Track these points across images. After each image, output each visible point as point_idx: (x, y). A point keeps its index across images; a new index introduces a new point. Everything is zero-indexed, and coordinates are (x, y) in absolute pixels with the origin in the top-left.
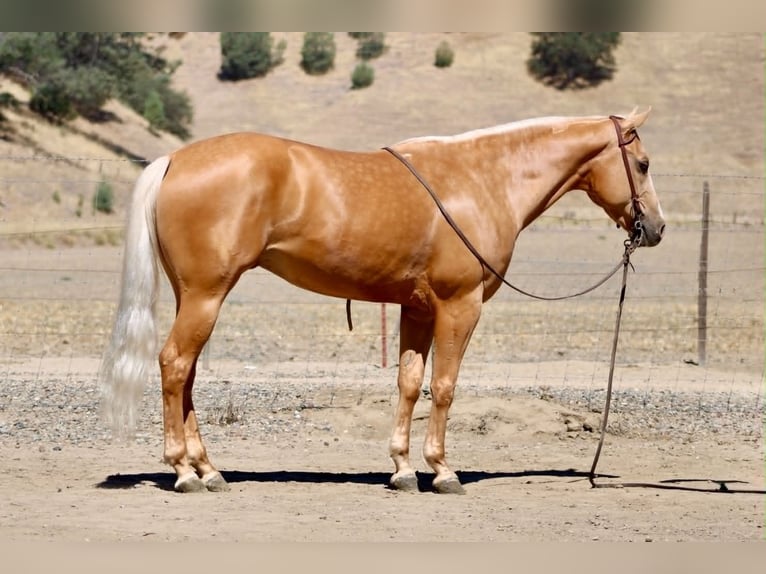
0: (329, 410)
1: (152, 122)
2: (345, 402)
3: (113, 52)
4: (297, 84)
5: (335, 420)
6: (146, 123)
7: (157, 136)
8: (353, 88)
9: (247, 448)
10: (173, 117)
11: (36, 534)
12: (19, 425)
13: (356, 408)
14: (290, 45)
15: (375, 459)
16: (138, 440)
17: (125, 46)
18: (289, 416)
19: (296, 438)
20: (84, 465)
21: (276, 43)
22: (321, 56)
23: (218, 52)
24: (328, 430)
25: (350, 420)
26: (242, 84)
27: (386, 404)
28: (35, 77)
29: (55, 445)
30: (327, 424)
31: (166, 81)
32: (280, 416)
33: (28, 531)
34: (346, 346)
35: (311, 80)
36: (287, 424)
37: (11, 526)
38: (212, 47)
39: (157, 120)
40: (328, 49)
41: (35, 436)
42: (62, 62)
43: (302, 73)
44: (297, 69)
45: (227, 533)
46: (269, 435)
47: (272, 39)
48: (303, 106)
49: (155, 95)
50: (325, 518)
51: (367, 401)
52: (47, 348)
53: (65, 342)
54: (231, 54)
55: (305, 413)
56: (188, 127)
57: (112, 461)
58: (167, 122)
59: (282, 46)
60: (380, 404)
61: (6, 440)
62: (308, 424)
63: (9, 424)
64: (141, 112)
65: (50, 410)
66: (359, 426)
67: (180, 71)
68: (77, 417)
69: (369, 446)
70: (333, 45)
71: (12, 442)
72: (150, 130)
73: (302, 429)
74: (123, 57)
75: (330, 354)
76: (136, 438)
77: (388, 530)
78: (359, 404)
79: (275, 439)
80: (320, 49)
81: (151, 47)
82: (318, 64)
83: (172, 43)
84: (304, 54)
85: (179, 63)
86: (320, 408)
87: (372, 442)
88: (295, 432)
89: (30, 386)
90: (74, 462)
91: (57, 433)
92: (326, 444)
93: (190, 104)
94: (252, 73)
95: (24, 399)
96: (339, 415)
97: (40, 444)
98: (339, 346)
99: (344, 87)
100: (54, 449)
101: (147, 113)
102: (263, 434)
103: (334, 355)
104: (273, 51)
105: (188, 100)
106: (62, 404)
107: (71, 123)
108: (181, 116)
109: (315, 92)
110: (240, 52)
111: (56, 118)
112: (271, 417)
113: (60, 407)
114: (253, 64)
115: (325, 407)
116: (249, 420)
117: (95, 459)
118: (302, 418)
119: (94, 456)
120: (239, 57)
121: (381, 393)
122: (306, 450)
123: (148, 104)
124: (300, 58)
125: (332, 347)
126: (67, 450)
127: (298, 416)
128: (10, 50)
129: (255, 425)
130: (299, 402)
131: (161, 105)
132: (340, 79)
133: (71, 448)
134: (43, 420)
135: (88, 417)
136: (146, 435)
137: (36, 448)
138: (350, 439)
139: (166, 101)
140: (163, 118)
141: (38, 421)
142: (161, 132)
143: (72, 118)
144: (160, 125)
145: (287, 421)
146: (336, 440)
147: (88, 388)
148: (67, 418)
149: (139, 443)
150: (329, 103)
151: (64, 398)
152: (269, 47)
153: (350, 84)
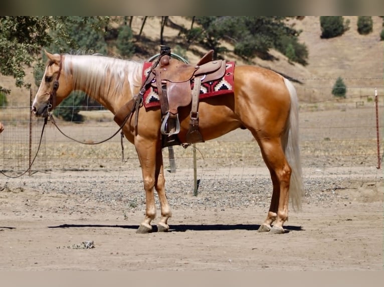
0: (347, 190)
1: (290, 58)
2: (355, 186)
3: (271, 27)
4: (355, 39)
5: (351, 194)
6: (287, 59)
7: (292, 64)
8: (381, 40)
9: (310, 208)
10: (299, 56)
11: (203, 250)
12: (207, 200)
13: (360, 189)
14: (351, 21)
15: (366, 212)
16: (260, 205)
17: (276, 24)
18: (329, 193)
19: (332, 203)
20: (233, 217)
21: (345, 21)
22: (366, 26)
23: (319, 25)
24: (347, 198)
25: (357, 194)
26: (330, 40)
27: (374, 186)
28: (236, 40)
29: (222, 208)
30: (347, 196)
31: (296, 39)
32: (325, 193)
33: (199, 248)
34: (369, 159)
35: (362, 37)
36: (328, 196)
37: (192, 246)
38: (316, 23)
39: (292, 57)
40: (369, 22)
41: (214, 204)
42: (248, 32)
43: (358, 34)
44: (356, 32)
45: (289, 248)
46: (320, 202)
47: (343, 19)
48: (359, 48)
49: (291, 46)
50: (336, 240)
51: (365, 185)
52: (232, 163)
53: (241, 160)
54: (325, 26)
55: (337, 191)
56: (306, 60)
57: (247, 215)
58: (297, 58)
59: (348, 22)
60: (371, 186)
61: (201, 206)
62: (338, 196)
63: (202, 199)
64: (285, 54)
65: (221, 192)
66: (361, 196)
67: (302, 35)
68: (233, 195)
69: (365, 206)
70: (371, 21)
71: (203, 207)
72: (289, 62)
73: (335, 199)
74: (276, 29)
75: (360, 163)
76: (259, 204)
77: (364, 244)
78: (361, 186)
79: (323, 203)
80: (365, 23)
81: (288, 25)
82: (365, 29)
83: (298, 22)
84: (358, 25)
85: (301, 31)
86: (343, 189)
87: (366, 204)
88: (332, 200)
89: (212, 182)
90: (229, 216)
91: (224, 203)
92: (346, 205)
93: (307, 49)
94: (335, 34)
95: (210, 188)
96: (352, 192)
97: (215, 208)
98: (366, 159)
99: (377, 40)
100: (222, 210)
101: (287, 54)
102: (317, 201)
103: (362, 163)
104: (344, 24)
105: (306, 47)
106: (226, 189)
107: (253, 60)
108: (302, 55)
109: (364, 42)
110: (328, 25)
111: (246, 58)
112: (321, 193)
113: (226, 191)
114: (335, 30)
115: (347, 188)
116: (311, 195)
117: (239, 214)
118: (335, 194)
119: (238, 213)
120: (328, 27)
121: (372, 181)
122: (336, 208)
123: (287, 50)
124: (356, 27)
125: (362, 159)
126: (227, 211)
127: (334, 193)
128: (225, 28)
129: (314, 197)
130: (334, 186)
131: (293, 50)
132: (375, 36)
133: (229, 209)
134: (218, 197)
135: (238, 195)
136: (264, 203)
137: (213, 210)
138: (357, 203)
139: (296, 48)
140: (294, 56)
141: (215, 198)
142: (294, 63)
143: (253, 57)
144: (293, 60)
145: (328, 195)
146: (350, 203)
147: (238, 182)
148: (229, 196)
149: (260, 207)
150: (370, 47)
151: (228, 187)
152: (342, 22)
153: (380, 38)
